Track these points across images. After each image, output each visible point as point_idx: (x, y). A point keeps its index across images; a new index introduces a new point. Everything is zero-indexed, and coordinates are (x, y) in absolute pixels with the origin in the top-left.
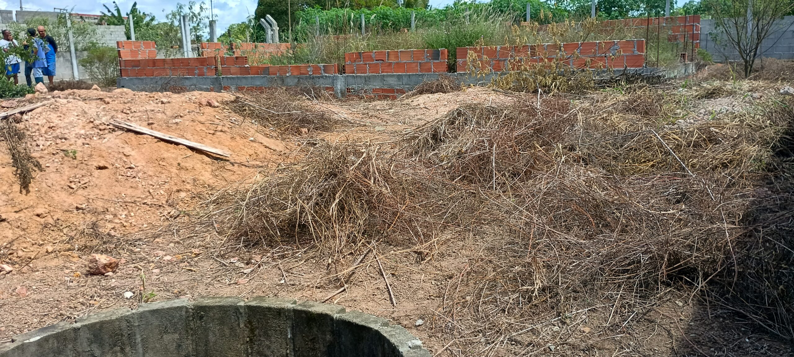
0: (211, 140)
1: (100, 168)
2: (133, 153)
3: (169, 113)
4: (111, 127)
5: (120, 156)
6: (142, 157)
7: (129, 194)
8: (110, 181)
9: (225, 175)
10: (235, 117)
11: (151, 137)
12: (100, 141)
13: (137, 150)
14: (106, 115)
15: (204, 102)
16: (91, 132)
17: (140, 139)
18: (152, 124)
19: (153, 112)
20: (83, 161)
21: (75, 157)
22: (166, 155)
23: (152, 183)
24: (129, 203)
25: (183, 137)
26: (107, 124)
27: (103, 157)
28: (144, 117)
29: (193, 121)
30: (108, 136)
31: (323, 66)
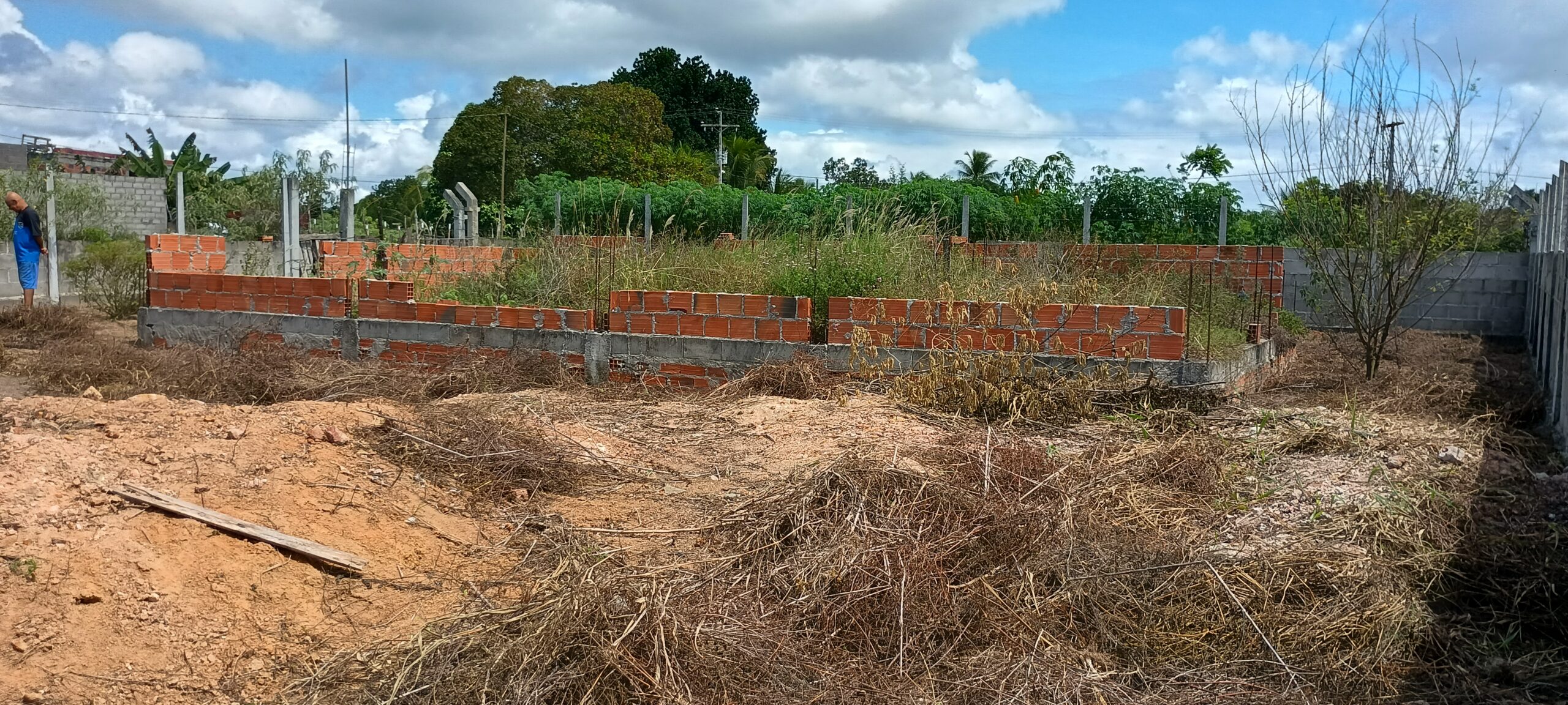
0: (326, 527)
1: (85, 601)
2: (158, 564)
3: (242, 462)
4: (116, 498)
5: (129, 571)
6: (177, 571)
7: (141, 662)
8: (103, 631)
9: (351, 611)
10: (382, 466)
11: (199, 523)
12: (88, 534)
13: (166, 557)
14: (108, 470)
15: (318, 432)
16: (72, 511)
17: (176, 529)
18: (205, 490)
19: (208, 461)
20: (50, 586)
21: (33, 576)
22: (227, 567)
23: (192, 636)
24: (140, 683)
25: (267, 522)
26: (107, 490)
27: (93, 575)
28: (189, 472)
29: (292, 481)
30: (111, 520)
31: (566, 313)
